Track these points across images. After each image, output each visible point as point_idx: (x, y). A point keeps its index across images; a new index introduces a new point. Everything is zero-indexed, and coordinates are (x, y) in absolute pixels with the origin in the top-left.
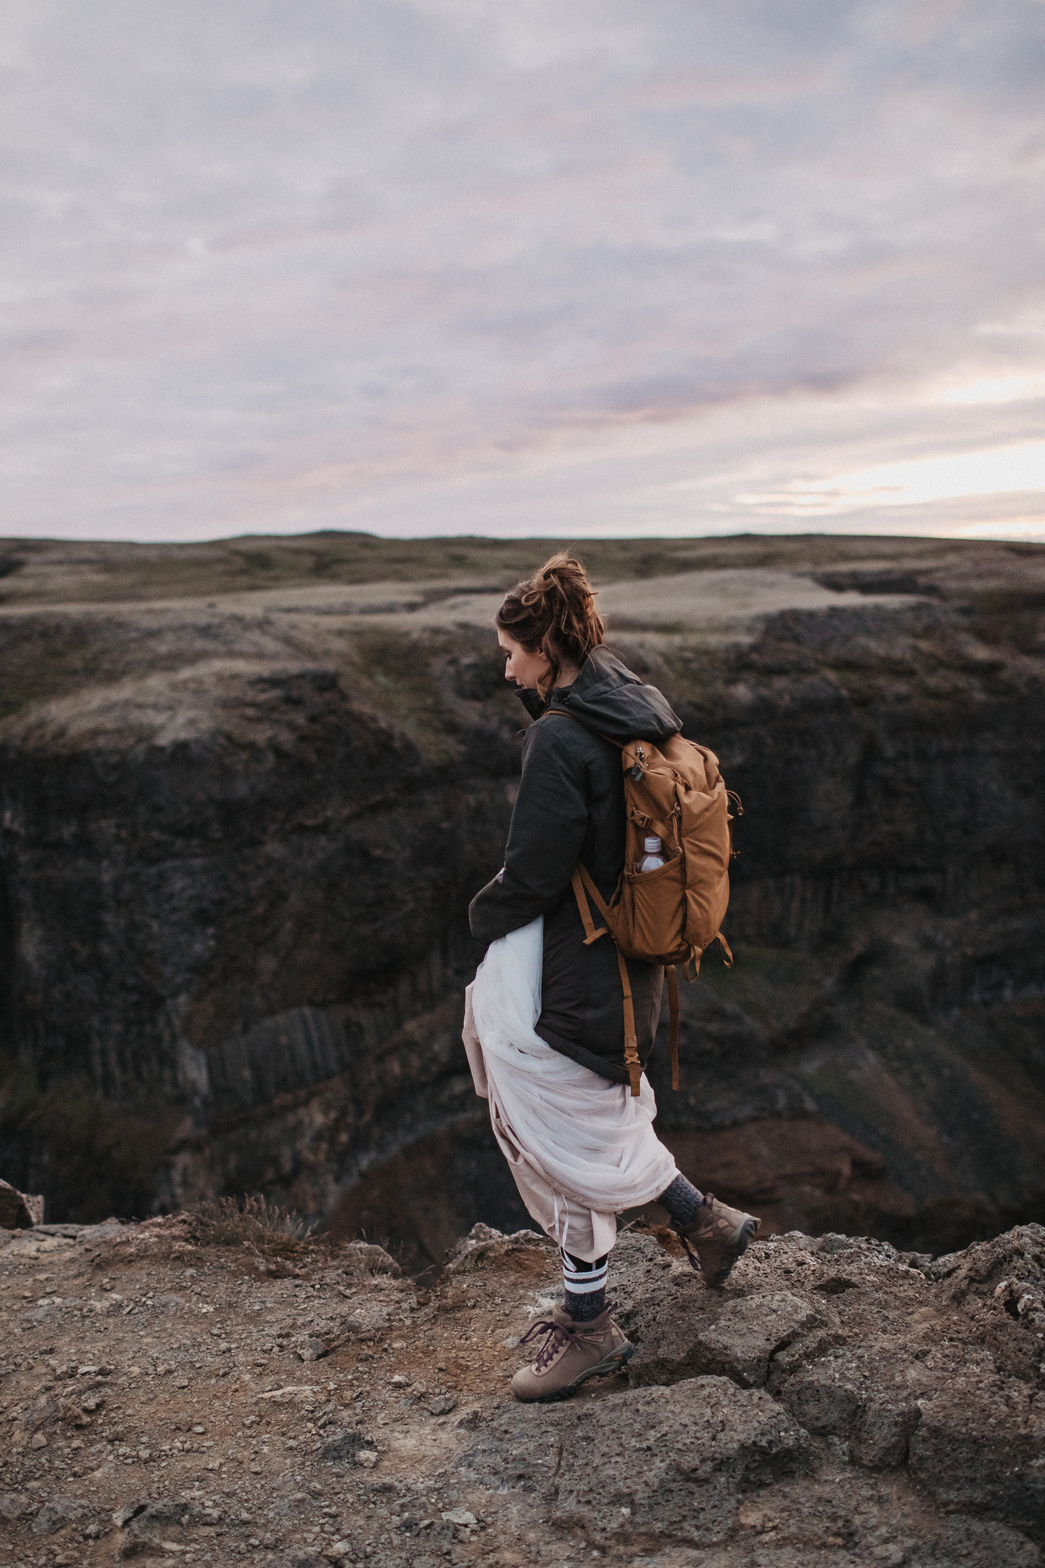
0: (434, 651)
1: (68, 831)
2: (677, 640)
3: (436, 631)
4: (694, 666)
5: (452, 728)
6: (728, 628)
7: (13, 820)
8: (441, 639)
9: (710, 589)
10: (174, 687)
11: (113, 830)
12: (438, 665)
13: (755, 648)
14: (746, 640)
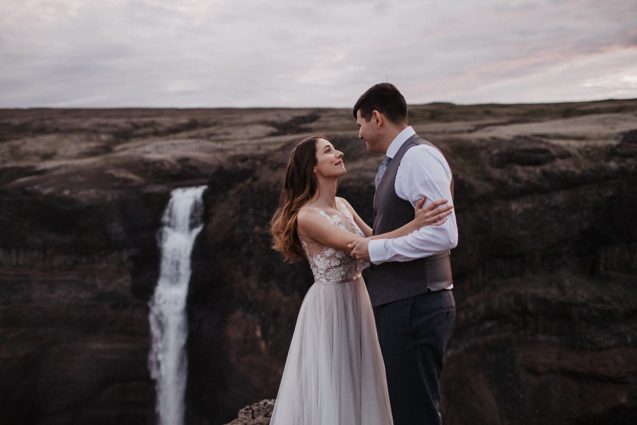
0: (482, 148)
2: (584, 143)
3: (482, 140)
4: (592, 154)
5: (489, 179)
6: (606, 138)
8: (484, 144)
9: (598, 122)
12: (483, 154)
13: (618, 146)
14: (614, 143)
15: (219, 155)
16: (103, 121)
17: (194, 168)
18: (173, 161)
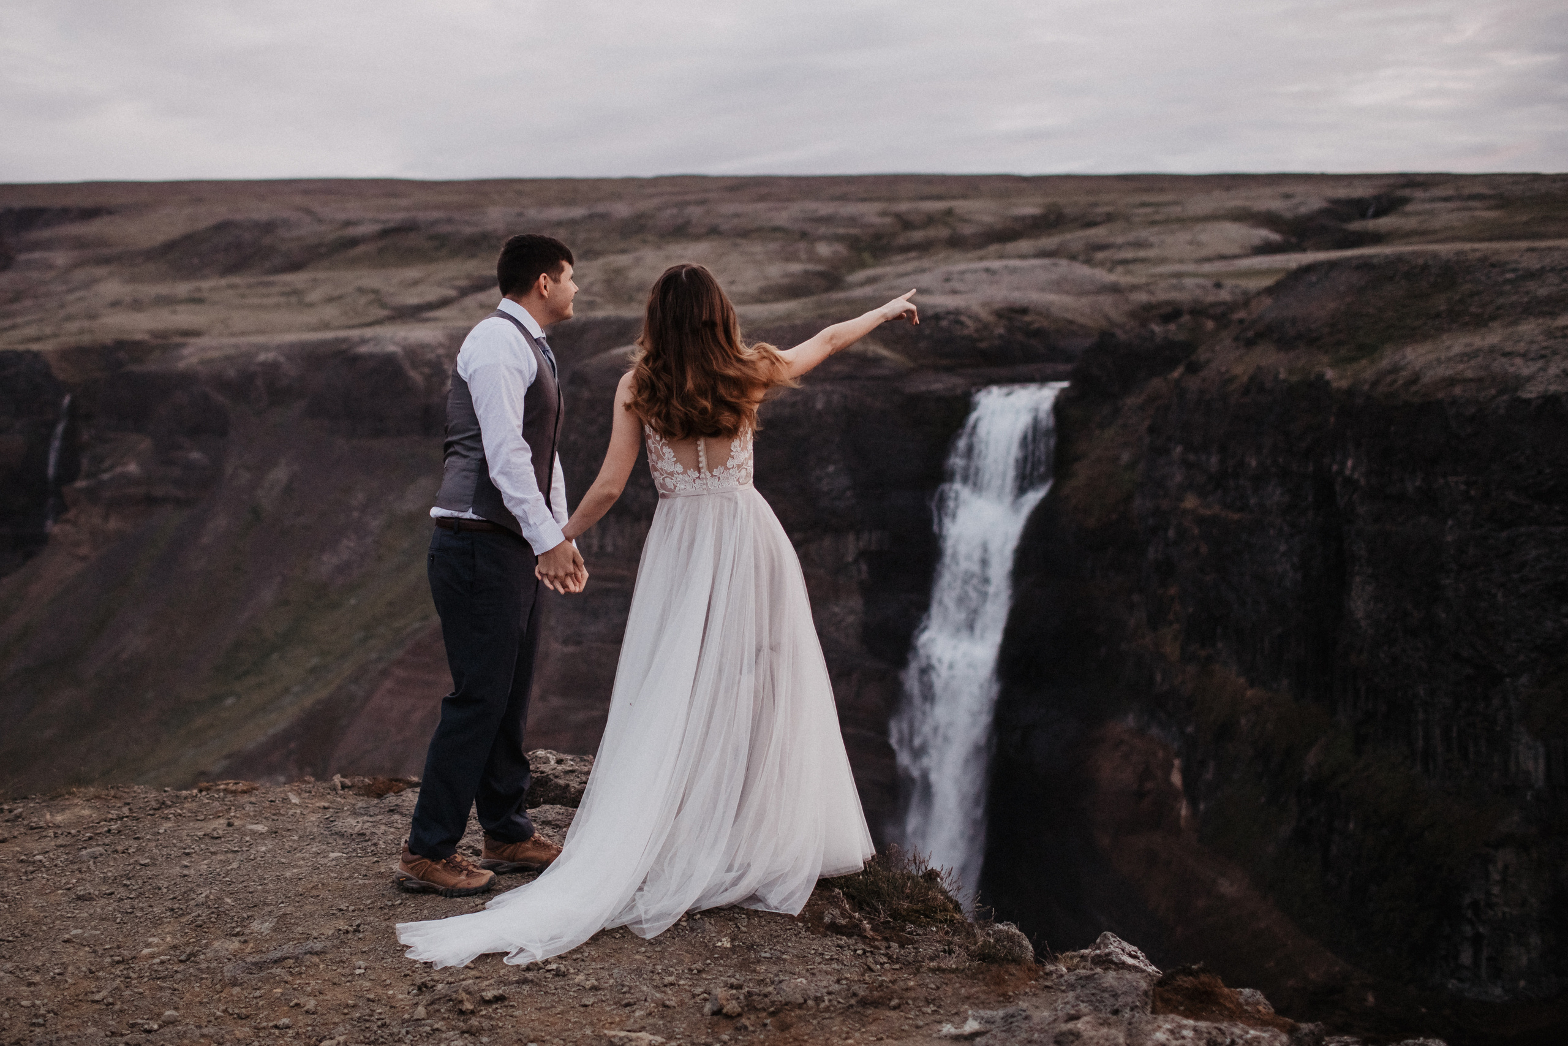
1: (1413, 484)
7: (1354, 468)
10: (1549, 334)
11: (1463, 487)
15: (1106, 302)
16: (825, 209)
17: (1038, 333)
18: (984, 315)
